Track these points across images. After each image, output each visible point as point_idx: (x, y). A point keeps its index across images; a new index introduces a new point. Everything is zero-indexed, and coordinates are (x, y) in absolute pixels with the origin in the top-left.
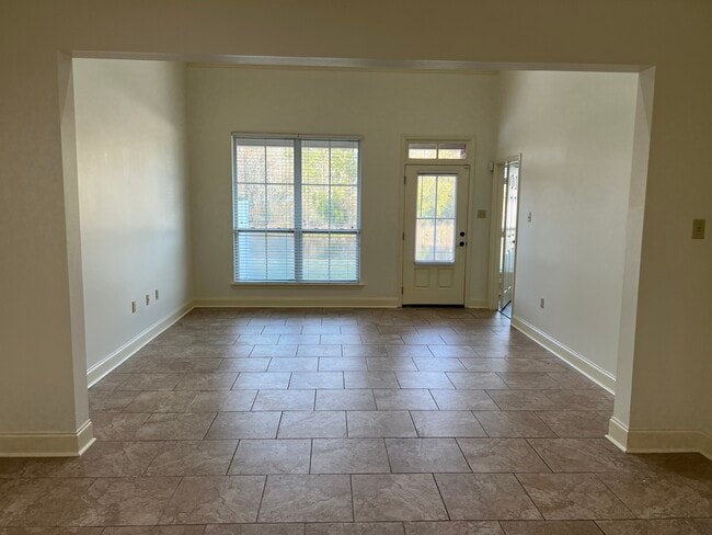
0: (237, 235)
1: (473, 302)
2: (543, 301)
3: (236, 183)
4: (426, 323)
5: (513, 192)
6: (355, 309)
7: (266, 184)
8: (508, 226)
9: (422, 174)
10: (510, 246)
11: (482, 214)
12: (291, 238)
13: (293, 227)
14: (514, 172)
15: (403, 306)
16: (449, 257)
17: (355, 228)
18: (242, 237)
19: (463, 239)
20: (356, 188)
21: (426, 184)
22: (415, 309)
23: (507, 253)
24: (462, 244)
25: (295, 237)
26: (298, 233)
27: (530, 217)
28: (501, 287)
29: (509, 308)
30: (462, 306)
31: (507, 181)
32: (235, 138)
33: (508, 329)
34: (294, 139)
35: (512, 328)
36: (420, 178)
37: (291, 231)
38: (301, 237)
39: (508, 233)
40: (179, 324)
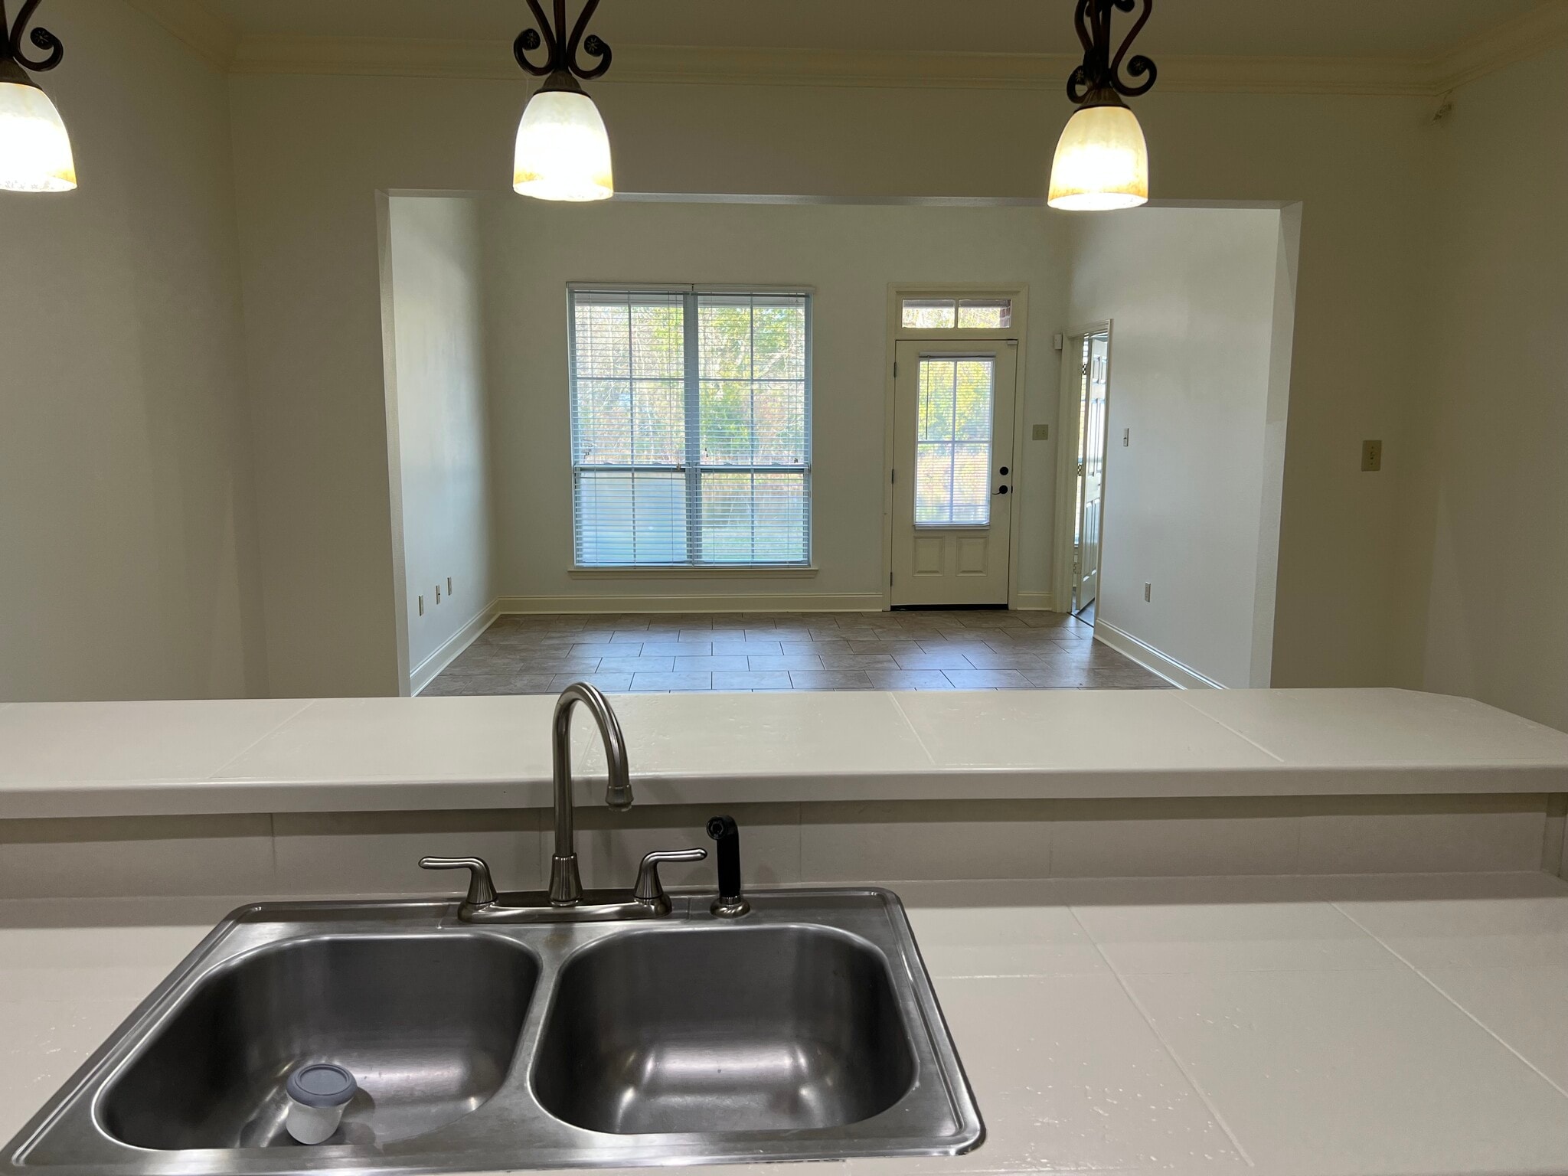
0: (577, 478)
1: (1026, 598)
2: (1148, 588)
3: (575, 378)
4: (938, 635)
5: (1099, 390)
6: (803, 614)
7: (631, 379)
8: (1091, 454)
9: (929, 357)
10: (1093, 493)
11: (1041, 433)
12: (680, 480)
13: (683, 462)
14: (1100, 350)
15: (894, 608)
16: (980, 515)
17: (801, 462)
18: (586, 481)
19: (1004, 481)
20: (802, 386)
21: (933, 375)
22: (913, 614)
23: (1088, 505)
24: (1003, 490)
25: (688, 480)
26: (693, 473)
27: (1126, 438)
28: (1077, 569)
29: (1092, 610)
30: (1004, 607)
31: (1088, 370)
32: (572, 292)
33: (1088, 644)
34: (685, 294)
35: (1095, 641)
36: (923, 365)
37: (679, 469)
38: (698, 480)
39: (1090, 468)
40: (483, 641)
